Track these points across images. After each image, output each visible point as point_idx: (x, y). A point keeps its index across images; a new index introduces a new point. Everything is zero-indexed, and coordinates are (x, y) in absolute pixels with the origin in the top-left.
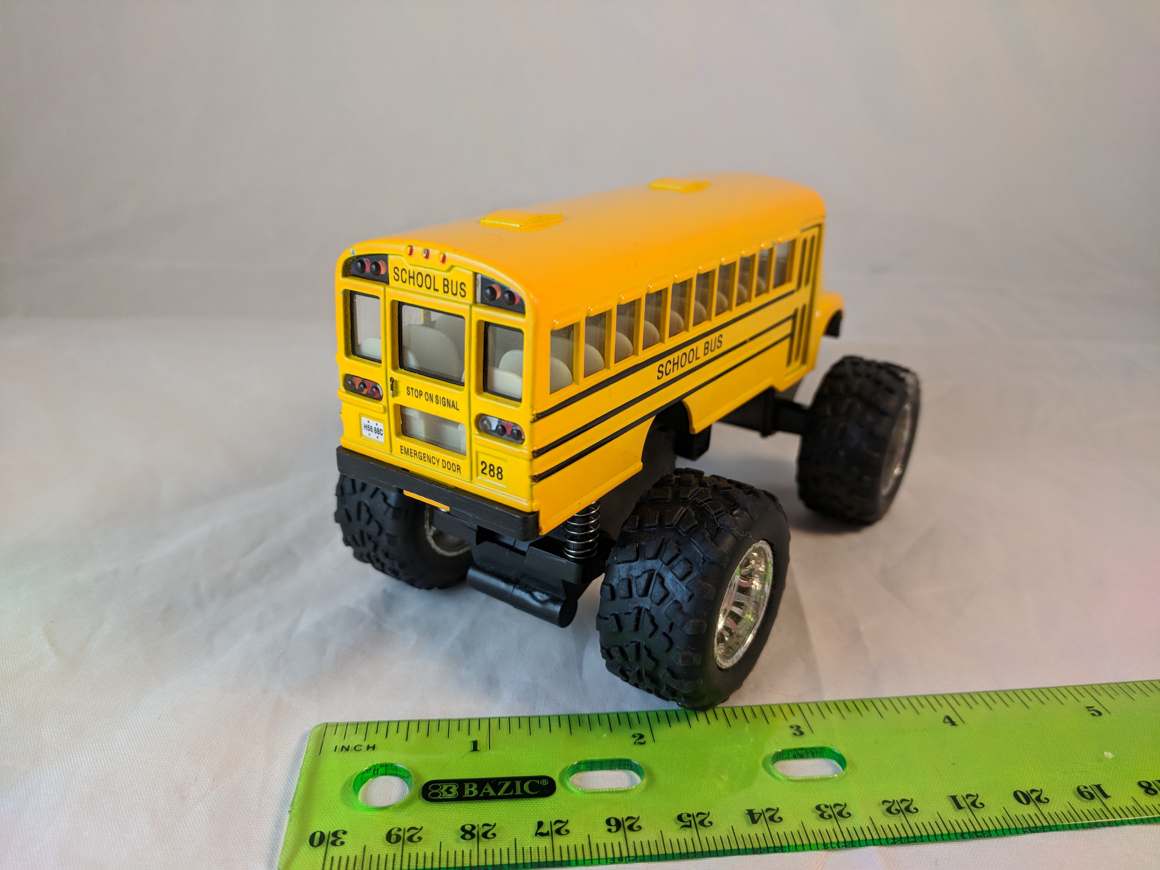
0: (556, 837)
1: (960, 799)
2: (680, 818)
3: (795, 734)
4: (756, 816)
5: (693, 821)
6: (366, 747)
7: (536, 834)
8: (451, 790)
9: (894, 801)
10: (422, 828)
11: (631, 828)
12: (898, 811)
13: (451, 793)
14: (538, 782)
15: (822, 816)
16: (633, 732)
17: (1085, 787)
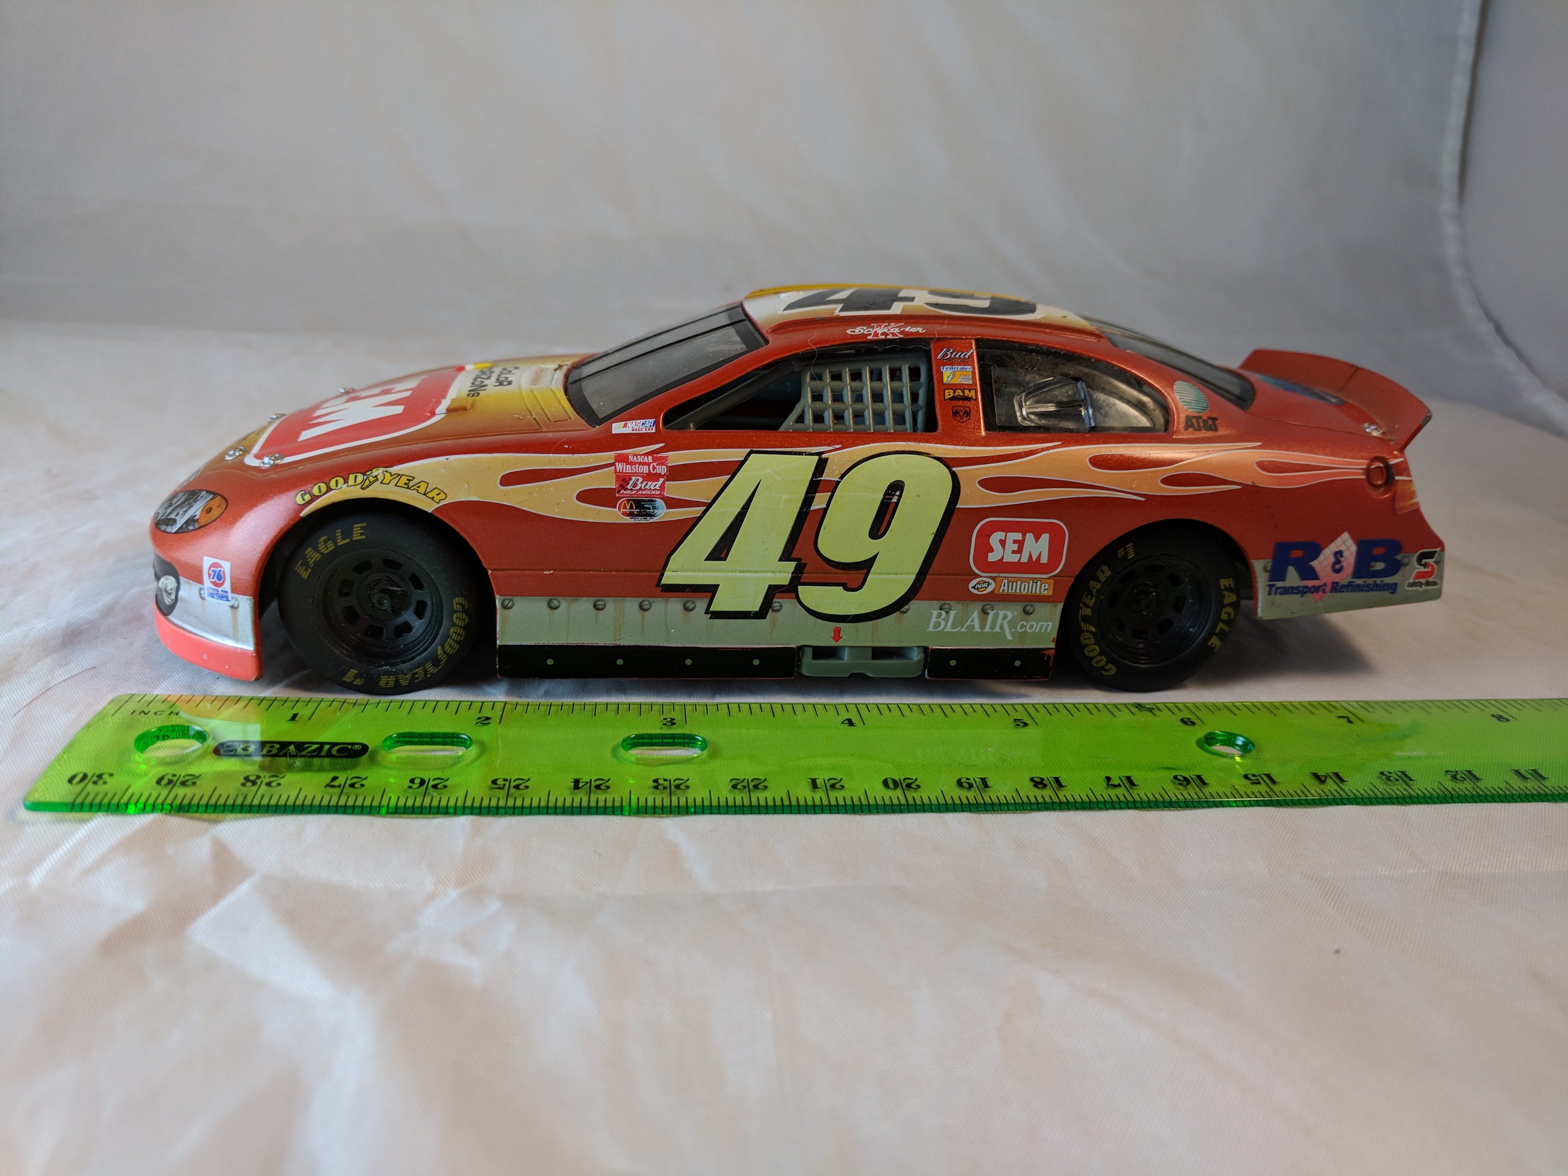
0: (348, 789)
1: (820, 782)
2: (494, 782)
3: (665, 724)
4: (581, 785)
5: (507, 786)
6: (169, 712)
7: (328, 785)
8: (248, 749)
9: (744, 779)
10: (200, 775)
11: (435, 787)
12: (744, 787)
13: (247, 750)
14: (350, 747)
15: (656, 788)
16: (480, 715)
17: (968, 779)
